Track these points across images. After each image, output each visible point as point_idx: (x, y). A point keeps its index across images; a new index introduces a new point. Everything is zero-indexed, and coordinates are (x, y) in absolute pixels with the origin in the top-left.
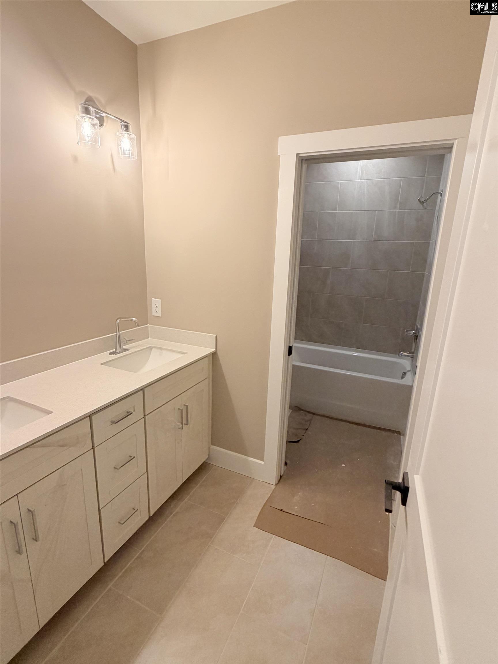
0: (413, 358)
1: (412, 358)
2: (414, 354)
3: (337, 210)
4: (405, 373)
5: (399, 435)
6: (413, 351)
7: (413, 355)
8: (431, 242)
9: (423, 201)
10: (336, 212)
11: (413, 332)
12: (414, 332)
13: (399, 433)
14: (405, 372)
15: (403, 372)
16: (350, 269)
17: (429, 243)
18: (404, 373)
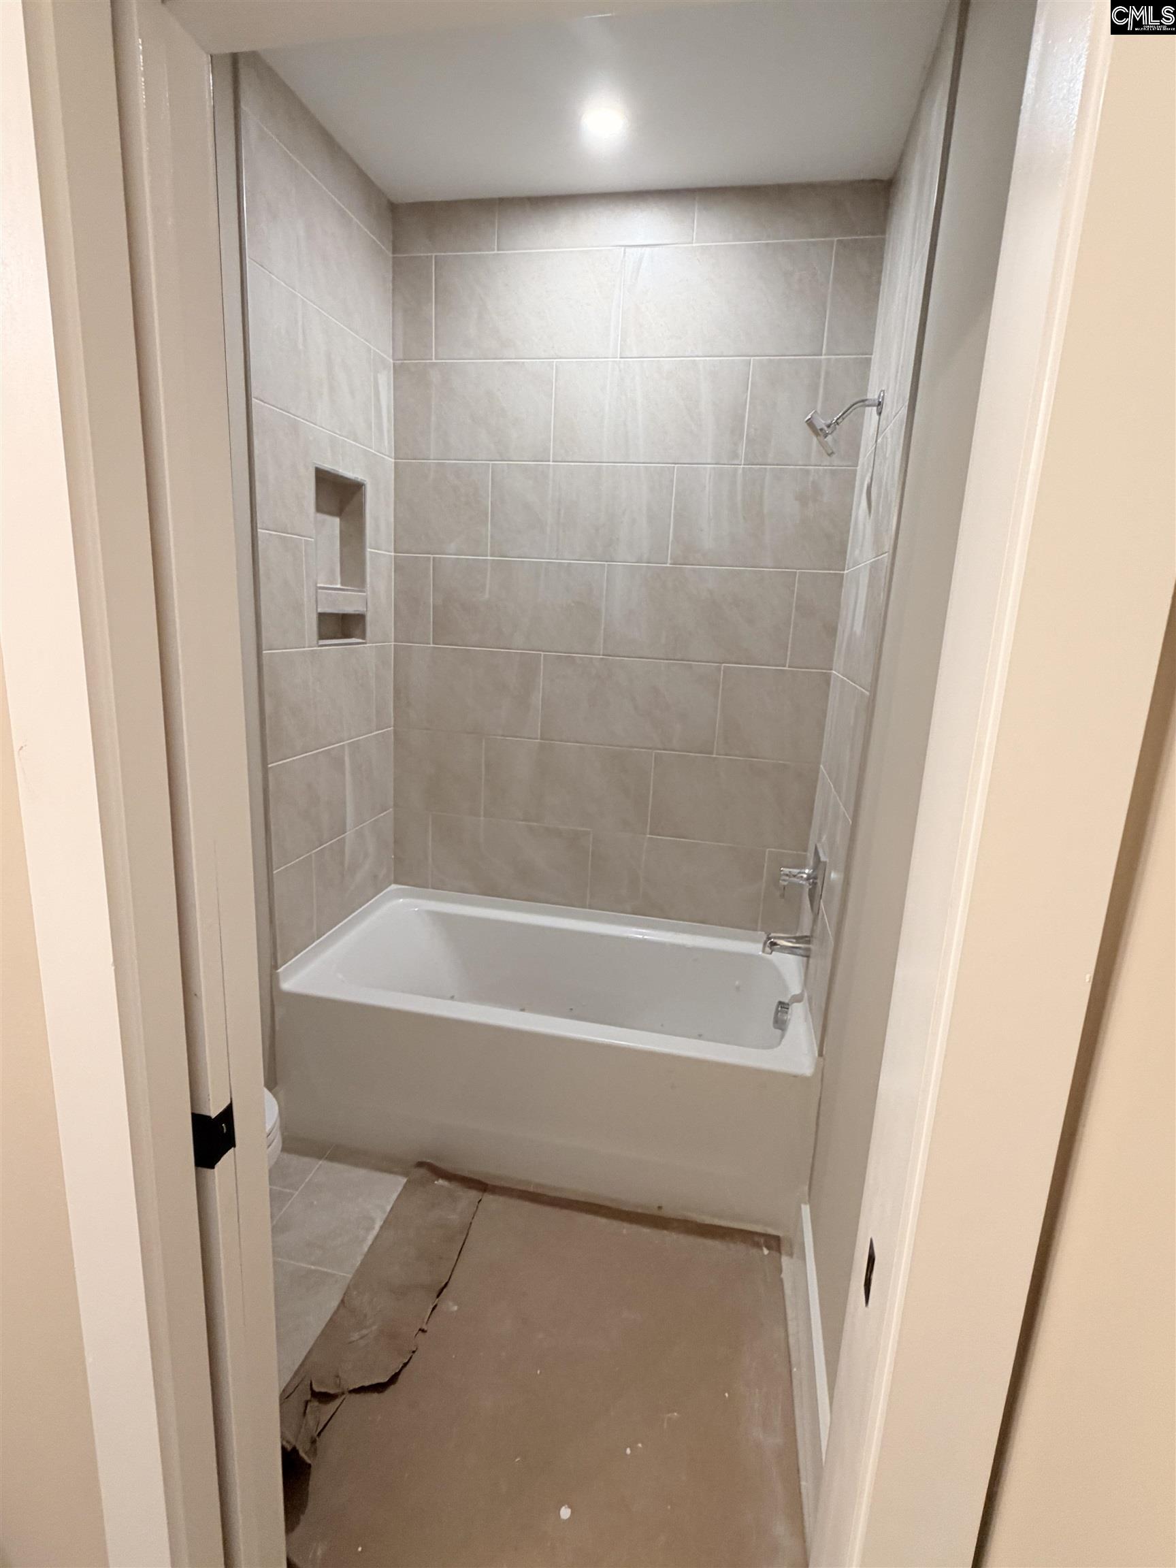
0: (808, 957)
1: (805, 959)
2: (811, 946)
3: (551, 460)
4: (783, 1006)
5: (774, 1253)
6: (807, 933)
7: (808, 950)
8: (846, 572)
9: (821, 430)
10: (549, 465)
11: (804, 873)
12: (808, 874)
13: (774, 1243)
14: (786, 1001)
15: (777, 1001)
16: (601, 657)
17: (843, 574)
18: (780, 1003)
